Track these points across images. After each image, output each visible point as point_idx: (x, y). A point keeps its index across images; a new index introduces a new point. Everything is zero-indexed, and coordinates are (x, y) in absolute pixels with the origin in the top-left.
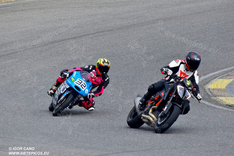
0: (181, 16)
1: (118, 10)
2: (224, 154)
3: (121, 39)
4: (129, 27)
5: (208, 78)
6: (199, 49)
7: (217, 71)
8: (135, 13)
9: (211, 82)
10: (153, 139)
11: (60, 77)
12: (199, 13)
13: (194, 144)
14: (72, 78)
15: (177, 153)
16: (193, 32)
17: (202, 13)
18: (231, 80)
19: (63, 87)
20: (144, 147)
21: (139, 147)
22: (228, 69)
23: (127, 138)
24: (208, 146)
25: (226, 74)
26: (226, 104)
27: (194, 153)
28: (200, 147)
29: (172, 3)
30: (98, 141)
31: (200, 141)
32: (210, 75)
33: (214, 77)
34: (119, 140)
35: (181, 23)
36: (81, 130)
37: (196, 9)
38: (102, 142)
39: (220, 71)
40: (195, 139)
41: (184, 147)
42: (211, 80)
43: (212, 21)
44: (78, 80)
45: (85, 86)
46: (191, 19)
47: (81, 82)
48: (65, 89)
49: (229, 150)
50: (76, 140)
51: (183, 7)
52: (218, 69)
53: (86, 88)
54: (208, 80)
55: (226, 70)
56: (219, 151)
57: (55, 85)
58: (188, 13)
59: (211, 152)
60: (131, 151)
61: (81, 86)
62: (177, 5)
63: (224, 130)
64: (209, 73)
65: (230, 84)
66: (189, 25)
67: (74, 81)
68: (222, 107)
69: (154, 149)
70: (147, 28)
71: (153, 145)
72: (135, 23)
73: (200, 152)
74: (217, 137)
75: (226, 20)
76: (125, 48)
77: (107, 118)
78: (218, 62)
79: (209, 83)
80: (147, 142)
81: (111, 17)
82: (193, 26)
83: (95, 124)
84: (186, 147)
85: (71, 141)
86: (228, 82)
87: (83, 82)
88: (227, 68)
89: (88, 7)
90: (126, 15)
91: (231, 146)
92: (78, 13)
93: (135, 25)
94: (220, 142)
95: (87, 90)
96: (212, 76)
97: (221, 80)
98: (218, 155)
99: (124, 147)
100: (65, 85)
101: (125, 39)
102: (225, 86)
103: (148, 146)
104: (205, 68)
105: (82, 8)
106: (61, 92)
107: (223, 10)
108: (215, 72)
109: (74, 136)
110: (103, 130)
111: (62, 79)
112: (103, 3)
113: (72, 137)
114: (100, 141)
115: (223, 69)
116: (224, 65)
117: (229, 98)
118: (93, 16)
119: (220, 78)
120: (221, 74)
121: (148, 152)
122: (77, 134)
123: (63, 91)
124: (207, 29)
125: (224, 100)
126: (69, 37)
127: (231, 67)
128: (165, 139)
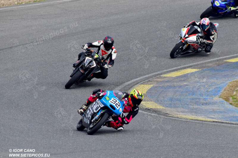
0: (109, 27)
1: (51, 22)
2: (139, 156)
3: (53, 48)
4: (61, 37)
5: (131, 84)
6: (123, 57)
7: (140, 77)
8: (66, 24)
9: (134, 88)
10: (76, 142)
11: (92, 96)
12: (124, 24)
13: (113, 147)
14: (107, 97)
15: (97, 155)
16: (119, 41)
17: (128, 23)
18: (152, 85)
19: (96, 106)
20: (67, 150)
21: (63, 150)
22: (150, 75)
23: (53, 141)
24: (125, 148)
25: (147, 80)
26: (146, 108)
27: (111, 155)
28: (117, 150)
29: (101, 15)
30: (27, 145)
31: (118, 143)
32: (133, 81)
33: (136, 83)
34: (45, 144)
35: (108, 33)
36: (12, 134)
37: (122, 20)
38: (30, 145)
39: (142, 78)
40: (114, 142)
41: (103, 150)
42: (133, 86)
43: (136, 31)
44: (112, 99)
45: (119, 105)
46: (117, 29)
47: (115, 101)
48: (100, 108)
49: (143, 152)
50: (6, 144)
51: (111, 18)
52: (140, 75)
53: (120, 107)
54: (131, 86)
55: (147, 76)
56: (135, 153)
57: (85, 105)
58: (115, 23)
59: (128, 154)
60: (55, 154)
61: (116, 105)
62: (105, 16)
63: (141, 133)
64: (132, 79)
65: (150, 90)
66: (115, 35)
67: (109, 100)
68: (142, 111)
69: (76, 152)
70: (77, 37)
71: (75, 147)
72: (66, 33)
73: (117, 154)
74: (134, 139)
75: (149, 30)
76: (57, 57)
77: (36, 122)
78: (140, 69)
79: (132, 89)
80: (71, 145)
81: (45, 28)
82: (119, 36)
83: (25, 128)
84: (105, 149)
85: (2, 144)
86: (148, 88)
87: (118, 101)
88: (148, 74)
89: (24, 19)
90: (58, 26)
91: (146, 148)
92: (15, 24)
93: (66, 35)
94: (136, 144)
95: (121, 109)
96: (134, 82)
97: (143, 85)
98: (133, 157)
99: (49, 150)
100: (98, 104)
101: (56, 48)
102: (146, 91)
103: (71, 148)
104: (129, 75)
105: (18, 20)
106: (95, 111)
107: (147, 20)
108: (137, 78)
109: (5, 140)
110: (32, 134)
111: (94, 98)
112: (38, 15)
113: (3, 141)
114: (28, 144)
115: (145, 75)
116: (146, 72)
117: (148, 102)
118: (28, 27)
119: (142, 84)
120: (143, 80)
121: (70, 155)
122: (7, 138)
123: (96, 110)
124: (131, 39)
125: (144, 105)
126: (6, 47)
127: (152, 74)
128: (87, 142)
